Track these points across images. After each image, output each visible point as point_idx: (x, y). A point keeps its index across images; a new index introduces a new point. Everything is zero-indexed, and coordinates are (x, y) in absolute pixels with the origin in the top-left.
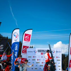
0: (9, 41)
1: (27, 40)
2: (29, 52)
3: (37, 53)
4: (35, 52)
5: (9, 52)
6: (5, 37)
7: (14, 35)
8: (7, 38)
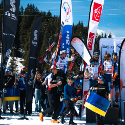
1: (97, 18)
2: (106, 47)
6: (45, 13)
7: (65, 8)
8: (49, 14)
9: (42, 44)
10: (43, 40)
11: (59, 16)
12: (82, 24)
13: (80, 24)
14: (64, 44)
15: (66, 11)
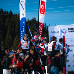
0: (14, 18)
3: (68, 33)
4: (63, 32)
5: (16, 37)
6: (7, 12)
8: (11, 12)
9: (7, 34)
10: (7, 31)
11: (18, 14)
12: (35, 19)
13: (33, 19)
14: (22, 32)
15: (22, 7)
